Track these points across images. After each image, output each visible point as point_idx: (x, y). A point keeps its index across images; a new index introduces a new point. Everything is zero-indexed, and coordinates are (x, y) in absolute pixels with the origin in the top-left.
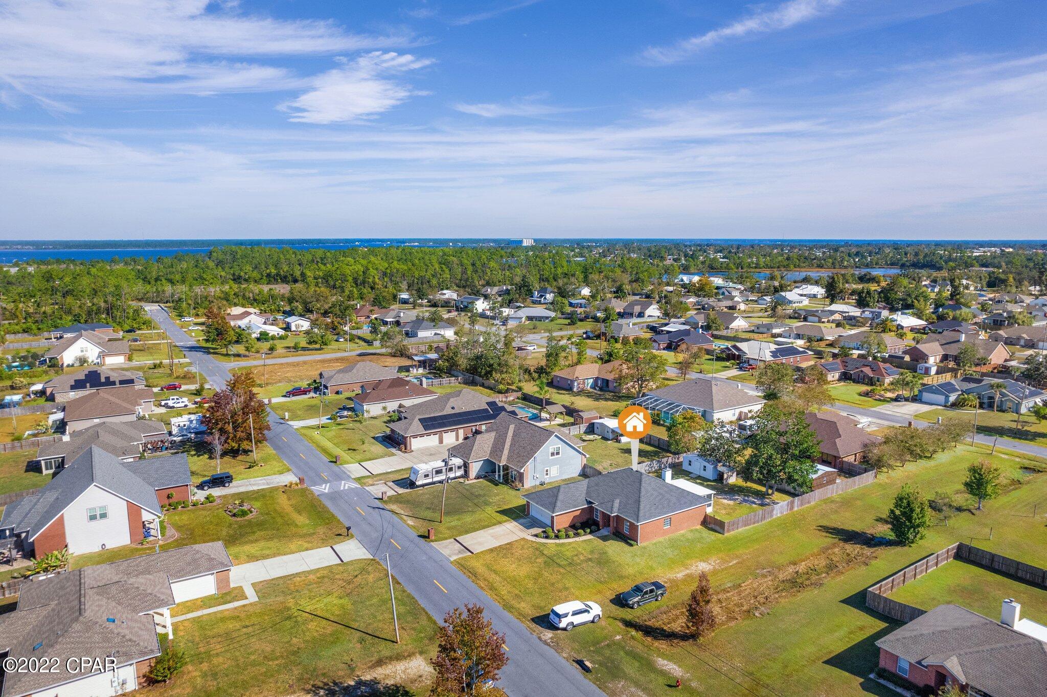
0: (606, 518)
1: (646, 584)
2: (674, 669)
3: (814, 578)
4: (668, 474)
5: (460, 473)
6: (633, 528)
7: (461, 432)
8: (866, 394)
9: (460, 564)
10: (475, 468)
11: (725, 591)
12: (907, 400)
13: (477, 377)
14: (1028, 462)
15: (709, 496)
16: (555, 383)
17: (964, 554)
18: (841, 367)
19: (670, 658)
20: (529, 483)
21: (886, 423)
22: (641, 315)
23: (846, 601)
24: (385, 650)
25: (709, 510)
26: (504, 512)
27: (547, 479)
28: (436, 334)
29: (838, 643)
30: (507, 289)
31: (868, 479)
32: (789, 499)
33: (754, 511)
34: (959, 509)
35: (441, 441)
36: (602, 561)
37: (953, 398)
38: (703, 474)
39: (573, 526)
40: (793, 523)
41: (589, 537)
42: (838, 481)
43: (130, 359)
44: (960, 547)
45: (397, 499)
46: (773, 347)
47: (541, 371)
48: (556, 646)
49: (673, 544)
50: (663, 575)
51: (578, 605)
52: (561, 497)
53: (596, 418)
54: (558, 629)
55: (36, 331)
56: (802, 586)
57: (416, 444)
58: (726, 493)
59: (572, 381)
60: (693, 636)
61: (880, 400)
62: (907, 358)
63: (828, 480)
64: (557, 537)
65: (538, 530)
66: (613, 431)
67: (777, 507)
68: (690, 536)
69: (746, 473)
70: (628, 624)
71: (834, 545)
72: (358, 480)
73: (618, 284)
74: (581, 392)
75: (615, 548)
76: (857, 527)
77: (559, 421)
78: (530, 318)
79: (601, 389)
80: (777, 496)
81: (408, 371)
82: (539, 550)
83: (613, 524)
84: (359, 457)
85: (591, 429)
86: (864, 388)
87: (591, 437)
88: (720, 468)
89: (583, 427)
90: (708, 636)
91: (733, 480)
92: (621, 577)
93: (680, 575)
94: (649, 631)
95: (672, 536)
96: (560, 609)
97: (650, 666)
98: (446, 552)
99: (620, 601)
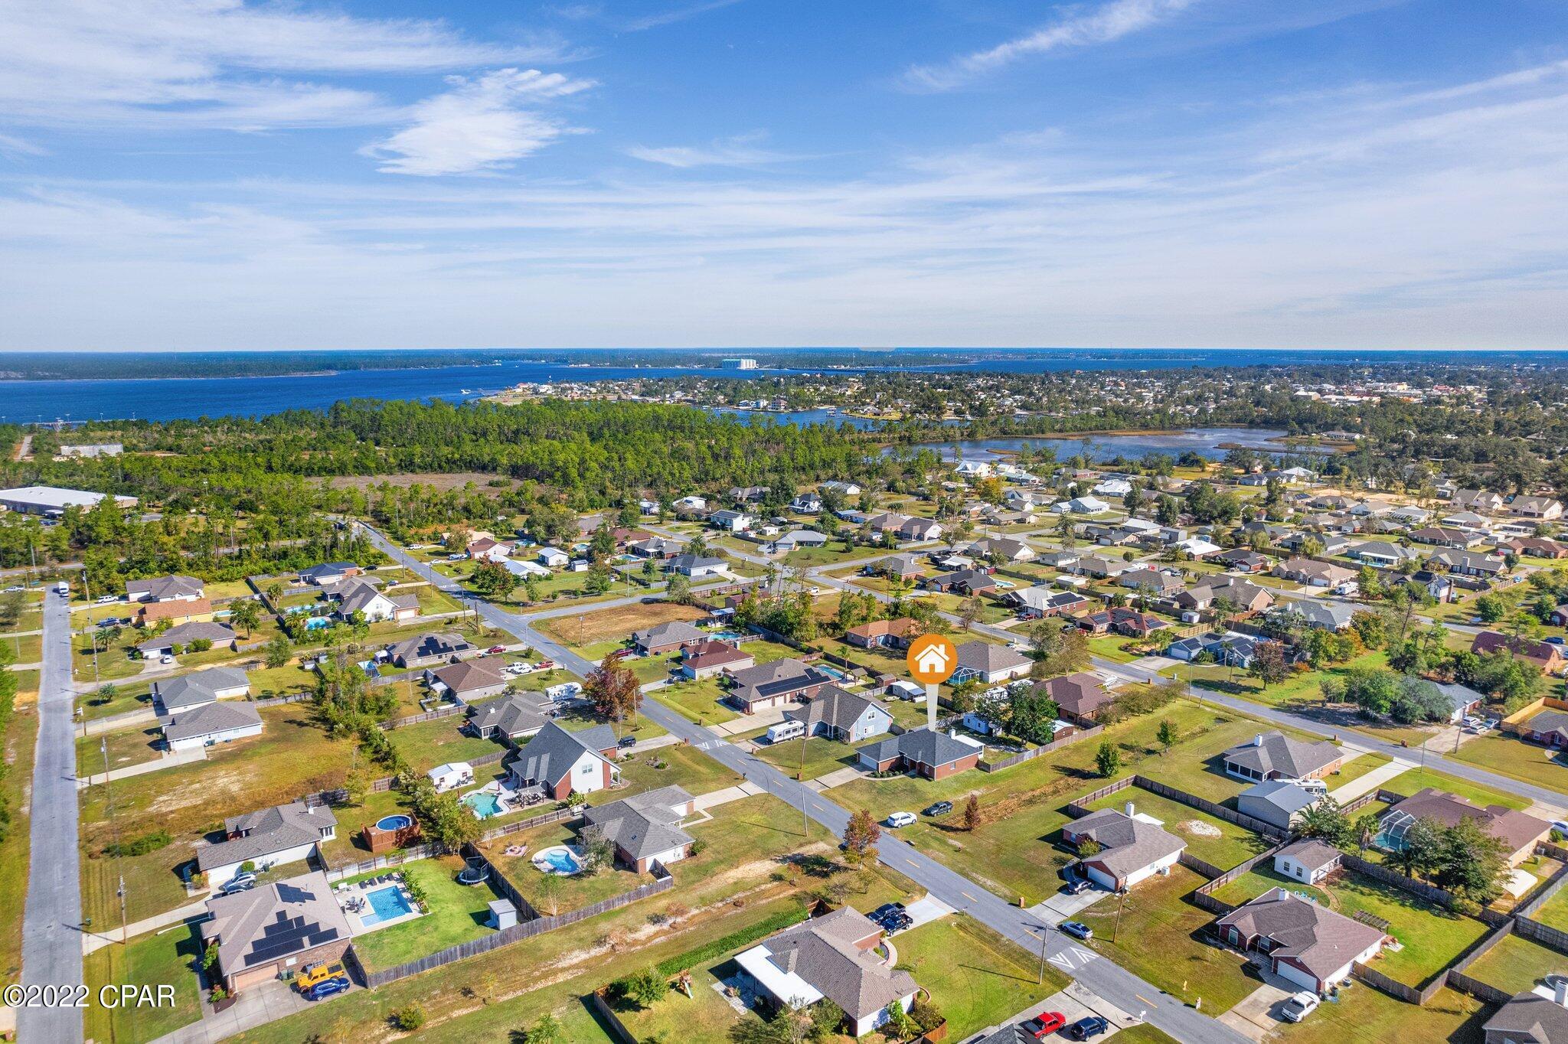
0: (913, 763)
1: (941, 803)
2: (959, 844)
3: (1043, 798)
4: (953, 732)
5: (802, 732)
6: (932, 770)
7: (788, 696)
8: (1125, 649)
9: (824, 794)
10: (812, 728)
11: (988, 806)
12: (1158, 654)
13: (776, 634)
14: (1222, 713)
15: (981, 747)
16: (849, 639)
17: (1138, 782)
18: (1109, 618)
19: (955, 839)
20: (853, 739)
21: (1132, 679)
22: (920, 538)
23: (1058, 811)
24: (802, 840)
25: (981, 757)
26: (841, 761)
27: (866, 736)
28: (709, 572)
29: (1048, 830)
30: (761, 492)
31: (1097, 731)
32: (1036, 746)
33: (1012, 756)
34: (1149, 752)
35: (773, 704)
36: (913, 791)
37: (1194, 653)
38: (978, 729)
39: (890, 769)
40: (1037, 764)
41: (903, 776)
42: (1075, 733)
43: (420, 613)
44: (1136, 778)
45: (762, 753)
46: (1051, 594)
47: (835, 626)
48: (894, 834)
49: (957, 780)
50: (950, 798)
51: (904, 814)
52: (882, 750)
53: (893, 681)
54: (892, 827)
55: (275, 571)
56: (1035, 803)
57: (756, 707)
58: (994, 743)
59: (866, 639)
60: (968, 830)
61: (1135, 655)
62: (1176, 605)
63: (1068, 732)
64: (882, 776)
65: (869, 773)
66: (909, 693)
67: (1027, 753)
68: (968, 774)
69: (1007, 728)
70: (932, 825)
71: (1061, 779)
72: (726, 738)
73: (890, 479)
74: (874, 650)
75: (920, 783)
76: (1079, 766)
77: (862, 682)
78: (801, 543)
79: (892, 646)
80: (1029, 745)
81: (706, 625)
82: (872, 785)
83: (918, 768)
84: (715, 719)
85: (890, 691)
86: (1125, 640)
87: (891, 698)
88: (991, 725)
89: (884, 689)
90: (977, 828)
91: (1000, 733)
92: (926, 800)
93: (961, 799)
94: (943, 828)
95: (956, 774)
96: (894, 816)
97: (946, 843)
98: (813, 788)
99: (927, 813)
